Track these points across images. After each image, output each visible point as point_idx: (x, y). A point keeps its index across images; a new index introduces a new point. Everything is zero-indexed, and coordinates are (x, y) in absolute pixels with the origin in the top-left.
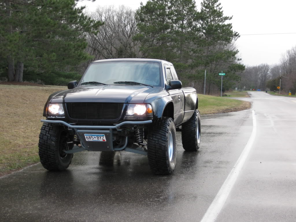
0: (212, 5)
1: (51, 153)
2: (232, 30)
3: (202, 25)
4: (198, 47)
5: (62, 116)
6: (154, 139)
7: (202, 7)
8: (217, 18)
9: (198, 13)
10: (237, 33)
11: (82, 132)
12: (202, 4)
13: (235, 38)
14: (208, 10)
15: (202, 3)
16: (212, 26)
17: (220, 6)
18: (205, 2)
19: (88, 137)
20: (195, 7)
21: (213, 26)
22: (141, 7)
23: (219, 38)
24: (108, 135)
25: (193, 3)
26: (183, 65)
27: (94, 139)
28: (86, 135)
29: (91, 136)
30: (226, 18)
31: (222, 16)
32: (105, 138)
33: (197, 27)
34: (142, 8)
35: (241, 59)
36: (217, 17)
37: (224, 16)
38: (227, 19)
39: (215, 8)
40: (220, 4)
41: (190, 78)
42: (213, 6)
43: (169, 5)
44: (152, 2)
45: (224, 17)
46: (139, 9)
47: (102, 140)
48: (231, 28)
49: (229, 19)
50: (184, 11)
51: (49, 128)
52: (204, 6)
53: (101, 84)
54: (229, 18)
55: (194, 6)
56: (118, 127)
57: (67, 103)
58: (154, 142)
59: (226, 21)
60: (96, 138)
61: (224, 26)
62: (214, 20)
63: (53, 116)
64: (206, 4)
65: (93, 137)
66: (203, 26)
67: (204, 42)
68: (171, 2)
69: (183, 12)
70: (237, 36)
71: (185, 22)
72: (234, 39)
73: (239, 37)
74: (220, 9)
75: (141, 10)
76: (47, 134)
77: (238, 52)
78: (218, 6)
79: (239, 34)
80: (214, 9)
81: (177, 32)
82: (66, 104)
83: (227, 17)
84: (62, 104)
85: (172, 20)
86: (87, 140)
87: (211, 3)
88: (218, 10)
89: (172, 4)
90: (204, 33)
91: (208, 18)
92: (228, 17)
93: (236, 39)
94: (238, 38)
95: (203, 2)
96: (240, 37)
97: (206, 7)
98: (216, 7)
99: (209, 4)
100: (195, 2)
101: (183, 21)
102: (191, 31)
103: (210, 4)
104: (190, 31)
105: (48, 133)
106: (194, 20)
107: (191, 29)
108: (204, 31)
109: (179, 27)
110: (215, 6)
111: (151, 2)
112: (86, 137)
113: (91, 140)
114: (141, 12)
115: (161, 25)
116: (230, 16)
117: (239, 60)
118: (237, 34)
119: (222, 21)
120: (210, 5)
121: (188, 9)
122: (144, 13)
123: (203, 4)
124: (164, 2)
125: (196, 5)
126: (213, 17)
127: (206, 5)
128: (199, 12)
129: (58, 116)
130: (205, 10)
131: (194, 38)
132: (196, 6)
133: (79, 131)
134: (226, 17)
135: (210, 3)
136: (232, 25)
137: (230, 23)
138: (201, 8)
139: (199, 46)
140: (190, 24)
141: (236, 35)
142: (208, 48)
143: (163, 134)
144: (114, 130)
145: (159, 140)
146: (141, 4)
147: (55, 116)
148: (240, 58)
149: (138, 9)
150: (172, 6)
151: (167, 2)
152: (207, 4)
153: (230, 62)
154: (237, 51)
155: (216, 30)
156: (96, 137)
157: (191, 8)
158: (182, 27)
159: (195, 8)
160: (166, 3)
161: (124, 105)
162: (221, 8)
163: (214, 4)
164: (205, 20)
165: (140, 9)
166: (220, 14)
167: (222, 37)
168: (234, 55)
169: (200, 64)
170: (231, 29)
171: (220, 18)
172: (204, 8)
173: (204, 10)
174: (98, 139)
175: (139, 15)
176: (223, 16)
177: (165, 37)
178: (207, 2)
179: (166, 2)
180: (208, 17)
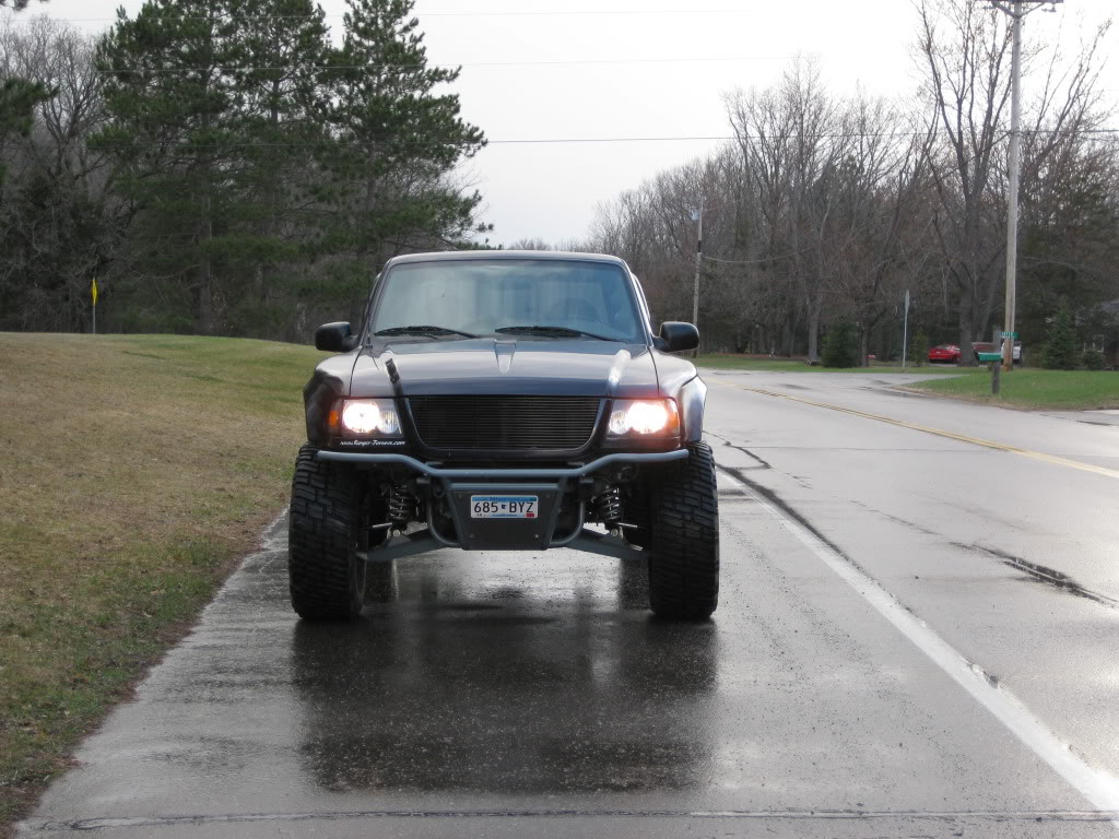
0: (387, 25)
2: (460, 120)
3: (349, 98)
4: (335, 180)
5: (394, 440)
6: (679, 507)
7: (348, 33)
8: (402, 76)
9: (336, 53)
10: (477, 129)
11: (464, 491)
12: (349, 20)
13: (469, 148)
14: (372, 43)
15: (347, 17)
16: (388, 105)
17: (416, 32)
18: (361, 12)
19: (481, 505)
20: (325, 31)
21: (388, 101)
22: (121, 24)
23: (412, 149)
24: (548, 496)
25: (317, 14)
26: (280, 248)
27: (501, 511)
28: (476, 500)
29: (490, 503)
30: (437, 76)
31: (422, 67)
32: (535, 509)
33: (331, 104)
34: (125, 29)
35: (491, 227)
36: (402, 72)
37: (430, 66)
38: (440, 79)
39: (398, 39)
40: (414, 23)
41: (306, 294)
42: (389, 31)
43: (227, 19)
44: (161, 6)
45: (429, 71)
46: (112, 34)
47: (525, 514)
48: (457, 110)
49: (448, 80)
50: (281, 43)
52: (356, 28)
53: (453, 332)
54: (448, 74)
55: (319, 29)
56: (585, 473)
57: (410, 397)
58: (680, 517)
59: (437, 85)
60: (508, 507)
61: (430, 103)
62: (391, 81)
63: (359, 440)
64: (363, 20)
65: (499, 505)
66: (355, 103)
67: (357, 162)
68: (233, 11)
69: (278, 48)
70: (476, 140)
71: (285, 85)
72: (464, 151)
73: (484, 144)
74: (416, 40)
75: (120, 36)
76: (322, 500)
77: (480, 199)
78: (406, 29)
79: (483, 133)
80: (394, 41)
81: (257, 125)
82: (407, 400)
83: (441, 69)
84: (392, 400)
85: (238, 77)
86: (474, 515)
87: (383, 18)
88: (408, 43)
89: (237, 18)
90: (355, 127)
91: (372, 73)
92: (445, 72)
93: (471, 152)
94: (479, 148)
95: (351, 14)
96: (488, 146)
97: (364, 33)
98: (400, 33)
99: (374, 21)
100: (323, 14)
101: (277, 83)
102: (306, 120)
103: (380, 21)
104: (304, 120)
106: (322, 80)
107: (308, 113)
108: (358, 121)
109: (263, 105)
110: (398, 28)
111: (156, 6)
112: (473, 504)
113: (489, 515)
114: (122, 46)
115: (197, 96)
116: (451, 67)
117: (482, 229)
118: (476, 134)
119: (420, 83)
120: (377, 24)
121: (300, 36)
122: (131, 47)
123: (353, 20)
124: (206, 11)
125: (326, 22)
126: (390, 69)
127: (361, 25)
128: (336, 51)
129: (379, 440)
130: (360, 44)
131: (322, 148)
132: (327, 26)
133: (455, 486)
134: (437, 70)
135: (377, 17)
136: (461, 100)
137: (454, 93)
138: (346, 35)
139: (338, 176)
140: (304, 93)
141: (474, 138)
142: (371, 185)
143: (702, 490)
145: (696, 512)
146: (121, 13)
147: (371, 440)
148: (487, 225)
149: (108, 34)
150: (237, 28)
151: (219, 9)
152: (369, 21)
153: (452, 236)
154: (475, 197)
155: (402, 119)
156: (507, 504)
157: (307, 33)
158: (274, 102)
159: (325, 35)
160: (215, 14)
161: (602, 405)
162: (418, 36)
163: (391, 21)
164: (360, 80)
165: (116, 32)
166: (414, 59)
167: (424, 146)
168: (465, 212)
169: (343, 241)
170: (456, 118)
171: (412, 75)
172: (356, 37)
173: (356, 42)
174: (513, 509)
175: (110, 55)
176: (427, 69)
177: (214, 141)
178: (365, 14)
179: (213, 9)
180: (370, 71)
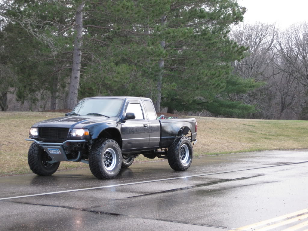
1: (35, 162)
5: (36, 136)
11: (46, 147)
24: (60, 149)
28: (49, 149)
32: (60, 152)
47: (58, 153)
51: (34, 145)
56: (64, 144)
57: (39, 128)
65: (53, 150)
86: (50, 153)
105: (34, 149)
113: (53, 153)
129: (34, 136)
133: (44, 146)
144: (62, 145)
156: (55, 150)
161: (70, 130)
174: (56, 152)
